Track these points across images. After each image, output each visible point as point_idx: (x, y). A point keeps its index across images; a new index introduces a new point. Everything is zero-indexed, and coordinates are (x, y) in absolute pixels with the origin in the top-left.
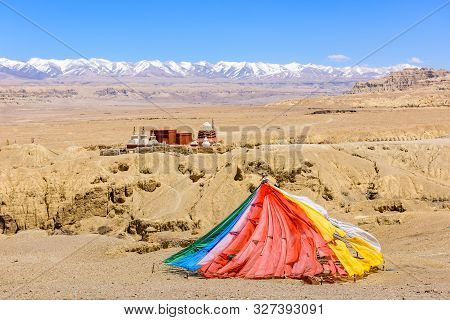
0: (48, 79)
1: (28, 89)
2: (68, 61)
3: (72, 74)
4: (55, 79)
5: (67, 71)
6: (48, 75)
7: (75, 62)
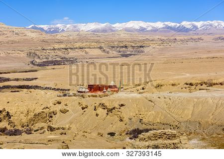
0: (191, 32)
1: (178, 38)
2: (201, 23)
3: (204, 29)
4: (194, 32)
5: (201, 27)
6: (191, 30)
7: (205, 23)
